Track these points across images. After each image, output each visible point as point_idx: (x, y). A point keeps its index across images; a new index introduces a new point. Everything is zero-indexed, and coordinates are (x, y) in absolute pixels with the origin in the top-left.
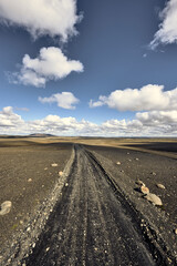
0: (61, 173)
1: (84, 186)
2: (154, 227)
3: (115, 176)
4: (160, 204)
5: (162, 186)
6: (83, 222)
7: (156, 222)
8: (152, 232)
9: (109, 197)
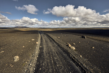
0: (37, 43)
1: (48, 47)
2: (74, 56)
3: (59, 42)
4: (75, 49)
5: (75, 44)
6: (51, 58)
7: (75, 55)
8: (74, 57)
9: (58, 49)
